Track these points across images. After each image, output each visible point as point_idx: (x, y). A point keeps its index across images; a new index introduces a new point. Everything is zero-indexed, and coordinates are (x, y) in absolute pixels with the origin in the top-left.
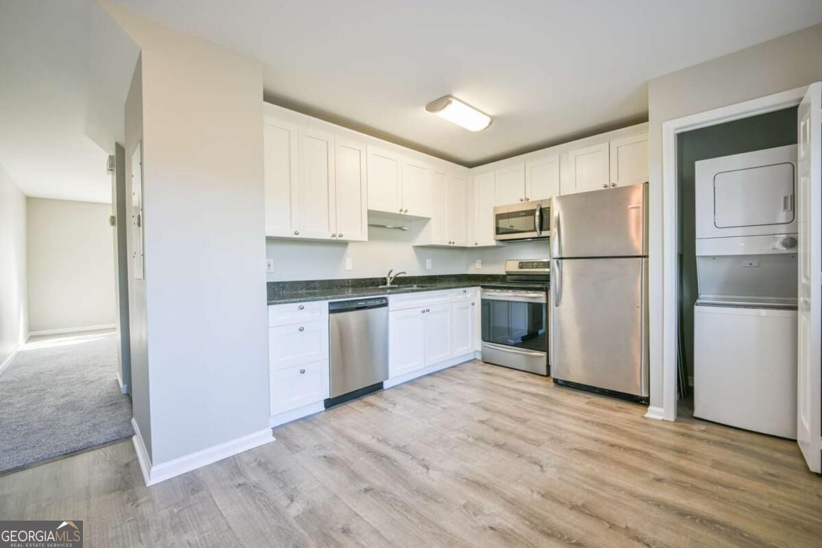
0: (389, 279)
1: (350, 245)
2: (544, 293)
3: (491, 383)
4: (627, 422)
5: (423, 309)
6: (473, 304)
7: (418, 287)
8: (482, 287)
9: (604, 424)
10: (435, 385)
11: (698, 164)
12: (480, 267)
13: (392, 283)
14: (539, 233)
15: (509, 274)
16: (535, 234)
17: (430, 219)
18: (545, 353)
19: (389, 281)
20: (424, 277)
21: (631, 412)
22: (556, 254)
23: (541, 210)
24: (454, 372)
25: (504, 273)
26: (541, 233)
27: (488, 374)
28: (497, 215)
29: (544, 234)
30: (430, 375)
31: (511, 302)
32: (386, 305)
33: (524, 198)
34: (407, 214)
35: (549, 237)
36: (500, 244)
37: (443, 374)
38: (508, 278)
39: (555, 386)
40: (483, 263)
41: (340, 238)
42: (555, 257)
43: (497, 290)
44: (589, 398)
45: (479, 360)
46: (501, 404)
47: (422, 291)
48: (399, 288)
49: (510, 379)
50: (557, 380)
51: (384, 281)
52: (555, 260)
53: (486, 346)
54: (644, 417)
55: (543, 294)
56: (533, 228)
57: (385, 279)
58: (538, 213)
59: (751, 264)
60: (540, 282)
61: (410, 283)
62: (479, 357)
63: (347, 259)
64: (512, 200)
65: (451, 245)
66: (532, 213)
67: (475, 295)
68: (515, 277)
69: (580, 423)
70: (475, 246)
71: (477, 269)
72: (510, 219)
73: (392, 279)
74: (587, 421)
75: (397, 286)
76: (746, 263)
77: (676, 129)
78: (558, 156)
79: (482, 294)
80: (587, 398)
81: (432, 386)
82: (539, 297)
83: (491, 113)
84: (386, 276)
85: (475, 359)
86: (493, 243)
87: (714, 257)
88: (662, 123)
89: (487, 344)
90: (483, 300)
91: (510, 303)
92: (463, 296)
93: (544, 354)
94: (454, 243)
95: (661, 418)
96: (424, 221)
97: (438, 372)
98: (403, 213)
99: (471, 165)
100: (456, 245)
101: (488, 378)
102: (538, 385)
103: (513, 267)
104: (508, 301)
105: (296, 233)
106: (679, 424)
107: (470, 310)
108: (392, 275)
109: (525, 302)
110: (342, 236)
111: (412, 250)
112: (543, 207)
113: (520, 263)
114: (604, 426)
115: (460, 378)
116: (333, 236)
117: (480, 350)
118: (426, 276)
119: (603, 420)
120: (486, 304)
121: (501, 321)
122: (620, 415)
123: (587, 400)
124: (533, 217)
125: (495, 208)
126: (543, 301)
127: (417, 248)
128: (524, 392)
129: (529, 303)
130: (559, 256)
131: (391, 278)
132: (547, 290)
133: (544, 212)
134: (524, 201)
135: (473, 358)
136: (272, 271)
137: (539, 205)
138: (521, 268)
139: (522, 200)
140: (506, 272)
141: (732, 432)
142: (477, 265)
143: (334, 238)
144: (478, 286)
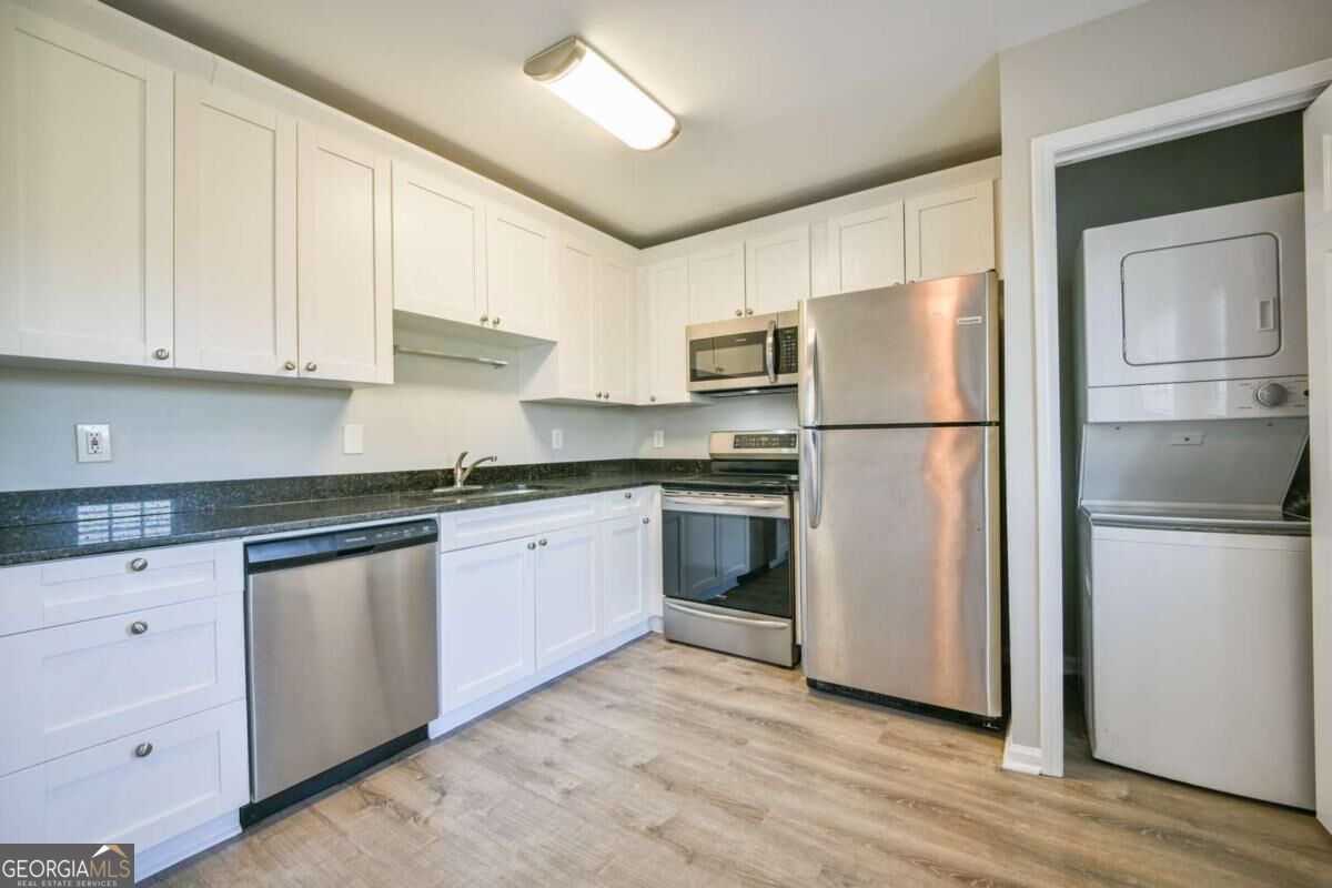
0: (459, 472)
1: (357, 395)
2: (786, 497)
3: (680, 698)
4: (973, 788)
5: (530, 540)
6: (646, 521)
7: (529, 487)
8: (666, 485)
9: (930, 804)
10: (557, 716)
11: (1089, 234)
12: (661, 445)
13: (466, 482)
14: (773, 380)
15: (716, 459)
16: (765, 381)
17: (555, 343)
18: (790, 621)
19: (459, 475)
20: (545, 466)
21: (972, 755)
22: (810, 420)
23: (776, 333)
24: (604, 672)
25: (708, 457)
26: (776, 379)
27: (673, 671)
28: (692, 343)
29: (783, 379)
30: (550, 685)
31: (721, 516)
32: (433, 537)
33: (743, 311)
34: (499, 327)
35: (796, 386)
36: (699, 400)
37: (579, 680)
38: (716, 465)
39: (811, 694)
40: (666, 437)
41: (311, 375)
42: (810, 424)
43: (694, 493)
44: (884, 723)
45: (657, 635)
46: (700, 760)
47: (543, 497)
48: (483, 491)
49: (718, 682)
50: (815, 681)
51: (447, 477)
52: (810, 431)
53: (671, 608)
54: (1002, 770)
55: (783, 501)
56: (761, 369)
57: (451, 471)
58: (770, 340)
59: (1187, 439)
60: (778, 474)
61: (509, 480)
62: (658, 628)
63: (348, 428)
64: (721, 312)
65: (603, 400)
66: (759, 338)
67: (649, 502)
68: (726, 465)
69: (881, 806)
70: (651, 403)
71: (656, 447)
72: (716, 351)
73: (467, 473)
74: (892, 798)
75: (480, 487)
76: (1177, 437)
77: (1058, 154)
78: (807, 228)
79: (663, 502)
80: (878, 722)
81: (549, 720)
82: (775, 506)
83: (678, 109)
84: (453, 466)
85: (651, 632)
86: (686, 398)
87: (1118, 426)
88: (1030, 141)
89: (673, 603)
90: (665, 513)
91: (718, 519)
92: (625, 507)
93: (785, 623)
94: (607, 397)
95: (1036, 770)
96: (542, 347)
97: (569, 674)
98: (489, 325)
99: (642, 243)
100: (611, 400)
101: (675, 683)
102: (776, 695)
103: (723, 446)
104: (715, 515)
105: (159, 356)
106: (1072, 782)
107: (639, 533)
108: (467, 463)
109: (744, 517)
110: (314, 369)
111: (519, 412)
112: (780, 326)
113: (736, 437)
114: (926, 807)
115: (614, 690)
116: (288, 368)
117: (661, 614)
118: (552, 465)
119: (924, 790)
120: (672, 521)
121: (700, 554)
122: (954, 768)
123: (879, 730)
124: (760, 346)
125: (688, 329)
126: (783, 514)
127: (530, 405)
128: (750, 719)
129: (752, 518)
130: (817, 424)
131: (464, 469)
132: (790, 491)
133: (780, 336)
134: (743, 316)
135: (646, 631)
136: (106, 456)
137: (771, 322)
138: (738, 447)
139: (740, 314)
140: (711, 455)
141: (1179, 795)
142: (656, 438)
143: (292, 374)
144: (656, 483)
